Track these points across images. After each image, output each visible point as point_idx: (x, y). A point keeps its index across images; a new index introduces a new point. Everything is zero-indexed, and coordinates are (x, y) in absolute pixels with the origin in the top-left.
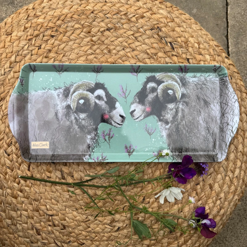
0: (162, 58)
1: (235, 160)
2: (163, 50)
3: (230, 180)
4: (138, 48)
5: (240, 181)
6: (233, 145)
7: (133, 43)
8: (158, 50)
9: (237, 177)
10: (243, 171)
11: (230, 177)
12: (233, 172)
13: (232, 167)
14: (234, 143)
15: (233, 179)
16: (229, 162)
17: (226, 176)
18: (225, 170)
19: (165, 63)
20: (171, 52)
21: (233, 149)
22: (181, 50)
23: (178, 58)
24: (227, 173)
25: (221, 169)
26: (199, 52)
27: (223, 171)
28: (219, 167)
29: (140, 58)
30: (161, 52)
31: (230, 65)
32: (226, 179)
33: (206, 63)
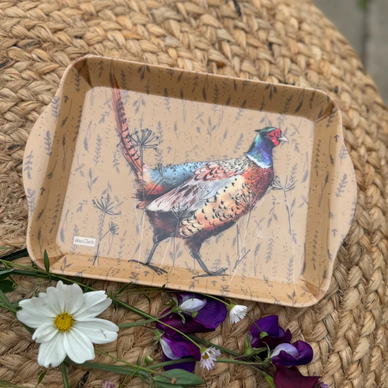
0: (209, 28)
1: (361, 312)
2: (216, 11)
3: (342, 367)
5: (369, 377)
6: (357, 267)
8: (202, 9)
9: (360, 361)
10: (380, 351)
11: (341, 359)
12: (352, 345)
13: (350, 328)
14: (361, 264)
15: (348, 364)
16: (342, 313)
17: (330, 351)
18: (330, 332)
19: (214, 39)
20: (233, 19)
21: (356, 279)
22: (258, 23)
23: (249, 36)
24: (334, 343)
25: (319, 328)
26: (297, 36)
27: (325, 336)
28: (315, 323)
29: (156, 16)
30: (210, 14)
31: (367, 85)
32: (330, 360)
33: (312, 61)
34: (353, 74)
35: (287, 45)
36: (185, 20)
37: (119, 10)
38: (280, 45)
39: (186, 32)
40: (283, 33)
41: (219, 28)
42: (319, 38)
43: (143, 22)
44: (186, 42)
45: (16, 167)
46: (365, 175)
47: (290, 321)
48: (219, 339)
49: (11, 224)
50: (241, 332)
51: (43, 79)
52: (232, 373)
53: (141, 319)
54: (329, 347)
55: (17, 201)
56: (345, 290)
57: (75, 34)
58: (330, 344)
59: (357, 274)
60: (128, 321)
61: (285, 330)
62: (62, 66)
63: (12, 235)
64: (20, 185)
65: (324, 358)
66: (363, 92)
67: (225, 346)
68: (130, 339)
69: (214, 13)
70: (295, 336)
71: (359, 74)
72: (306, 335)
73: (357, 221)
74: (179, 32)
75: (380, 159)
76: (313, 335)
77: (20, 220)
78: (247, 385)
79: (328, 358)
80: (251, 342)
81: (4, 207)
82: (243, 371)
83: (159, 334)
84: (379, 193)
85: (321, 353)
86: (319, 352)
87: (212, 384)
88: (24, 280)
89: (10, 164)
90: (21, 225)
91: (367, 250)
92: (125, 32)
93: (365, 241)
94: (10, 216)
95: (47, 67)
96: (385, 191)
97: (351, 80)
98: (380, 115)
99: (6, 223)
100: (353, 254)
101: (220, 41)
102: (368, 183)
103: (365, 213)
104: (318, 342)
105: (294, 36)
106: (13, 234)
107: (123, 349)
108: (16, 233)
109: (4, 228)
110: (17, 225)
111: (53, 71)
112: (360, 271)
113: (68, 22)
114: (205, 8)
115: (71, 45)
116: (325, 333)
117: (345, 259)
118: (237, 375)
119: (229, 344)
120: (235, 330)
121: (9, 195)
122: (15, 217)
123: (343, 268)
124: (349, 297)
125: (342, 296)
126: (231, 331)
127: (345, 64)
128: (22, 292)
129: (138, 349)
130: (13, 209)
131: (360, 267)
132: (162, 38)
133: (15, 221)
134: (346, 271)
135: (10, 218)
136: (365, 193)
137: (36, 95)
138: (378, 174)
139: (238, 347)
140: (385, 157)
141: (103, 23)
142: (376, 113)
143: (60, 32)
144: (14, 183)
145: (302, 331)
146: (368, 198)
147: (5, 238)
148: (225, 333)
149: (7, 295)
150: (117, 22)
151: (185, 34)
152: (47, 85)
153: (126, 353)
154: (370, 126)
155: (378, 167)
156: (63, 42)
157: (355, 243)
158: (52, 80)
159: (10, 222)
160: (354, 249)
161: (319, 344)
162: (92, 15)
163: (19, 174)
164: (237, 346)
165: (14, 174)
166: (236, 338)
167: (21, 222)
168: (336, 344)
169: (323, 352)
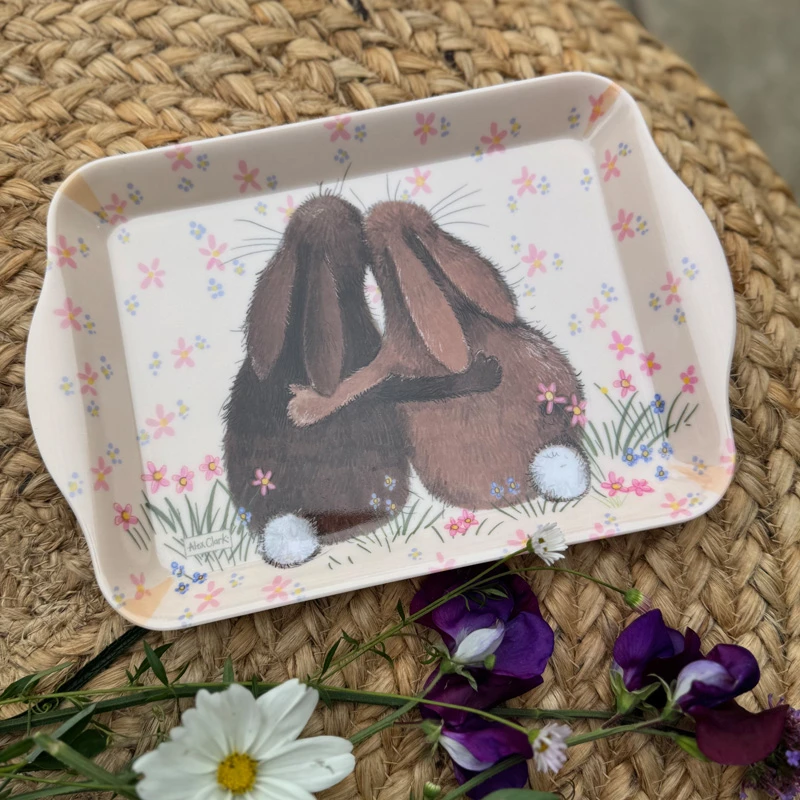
0: (312, 65)
2: (314, 25)
4: (182, 35)
6: (781, 452)
7: (155, 13)
8: (285, 30)
14: (786, 442)
16: (782, 553)
17: (785, 639)
18: (771, 601)
19: (332, 84)
20: (355, 29)
21: (785, 476)
22: (408, 19)
23: (399, 53)
24: (787, 621)
25: (746, 602)
26: (497, 20)
27: (763, 612)
28: (735, 593)
29: (195, 78)
30: (305, 34)
31: (671, 70)
32: (790, 656)
33: (544, 60)
34: (636, 58)
35: (483, 45)
36: (257, 65)
37: (113, 91)
38: (468, 51)
39: (269, 90)
40: (466, 22)
41: (334, 58)
42: (542, 7)
43: (173, 100)
44: (276, 110)
45: (20, 490)
46: (733, 258)
47: (684, 608)
48: (557, 694)
49: (53, 611)
50: (596, 666)
51: (10, 291)
52: (605, 754)
53: (385, 712)
54: (779, 632)
55: (49, 560)
56: (771, 506)
57: (44, 174)
58: (779, 626)
59: (785, 466)
60: (363, 726)
61: (684, 631)
62: (40, 251)
63: (64, 634)
64: (43, 525)
65: (778, 657)
66: (669, 86)
67: (573, 705)
68: (378, 760)
69: (313, 31)
70: (705, 634)
71: (647, 52)
72: (726, 624)
73: (748, 357)
74: (254, 96)
75: (749, 215)
76: (740, 619)
77: (68, 597)
78: (643, 767)
79: (785, 654)
80: (625, 680)
81: (27, 582)
82: (625, 742)
83: (434, 729)
84: (772, 286)
85: (768, 650)
86: (763, 650)
87: (574, 791)
88: (123, 716)
89: (8, 488)
90: (74, 608)
91: (789, 410)
92: (143, 134)
93: (778, 393)
94: (45, 595)
95: (11, 263)
96: (781, 275)
97: (637, 72)
98: (718, 123)
99: (42, 613)
100: (764, 428)
101: (344, 85)
102: (743, 271)
103: (758, 336)
104: (754, 630)
105: (490, 22)
106: (65, 631)
107: (372, 786)
108: (70, 626)
109: (43, 625)
110: (65, 609)
111: (25, 266)
112: (788, 457)
113: (19, 155)
114: (289, 26)
115: (42, 200)
116: (762, 607)
117: (751, 444)
118: (616, 754)
119: (578, 698)
120: (581, 666)
121: (28, 554)
122: (56, 594)
123: (752, 463)
124: (785, 519)
125: (771, 520)
126: (575, 671)
127: (611, 41)
128: (127, 744)
129: (401, 776)
130: (47, 579)
131: (786, 450)
132: (224, 120)
133: (60, 602)
134: (760, 467)
135: (47, 599)
136: (745, 295)
137: (7, 329)
138: (755, 246)
139: (599, 699)
140: (758, 206)
141: (92, 130)
142: (709, 121)
143: (9, 182)
144: (28, 525)
145: (715, 621)
146: (754, 302)
147: (51, 645)
148: (564, 679)
149: (99, 759)
150: (121, 119)
151: (269, 95)
152: (25, 299)
153: (379, 791)
154: (706, 153)
155: (753, 232)
156: (24, 199)
157: (760, 404)
158: (30, 287)
159: (50, 608)
160: (762, 416)
161: (757, 634)
162: (62, 121)
163: (32, 504)
164: (596, 698)
165: (22, 507)
166: (589, 681)
167: (72, 601)
168: (791, 620)
169: (772, 646)
